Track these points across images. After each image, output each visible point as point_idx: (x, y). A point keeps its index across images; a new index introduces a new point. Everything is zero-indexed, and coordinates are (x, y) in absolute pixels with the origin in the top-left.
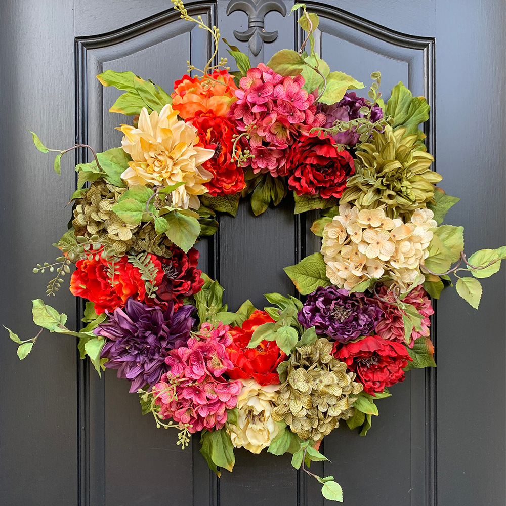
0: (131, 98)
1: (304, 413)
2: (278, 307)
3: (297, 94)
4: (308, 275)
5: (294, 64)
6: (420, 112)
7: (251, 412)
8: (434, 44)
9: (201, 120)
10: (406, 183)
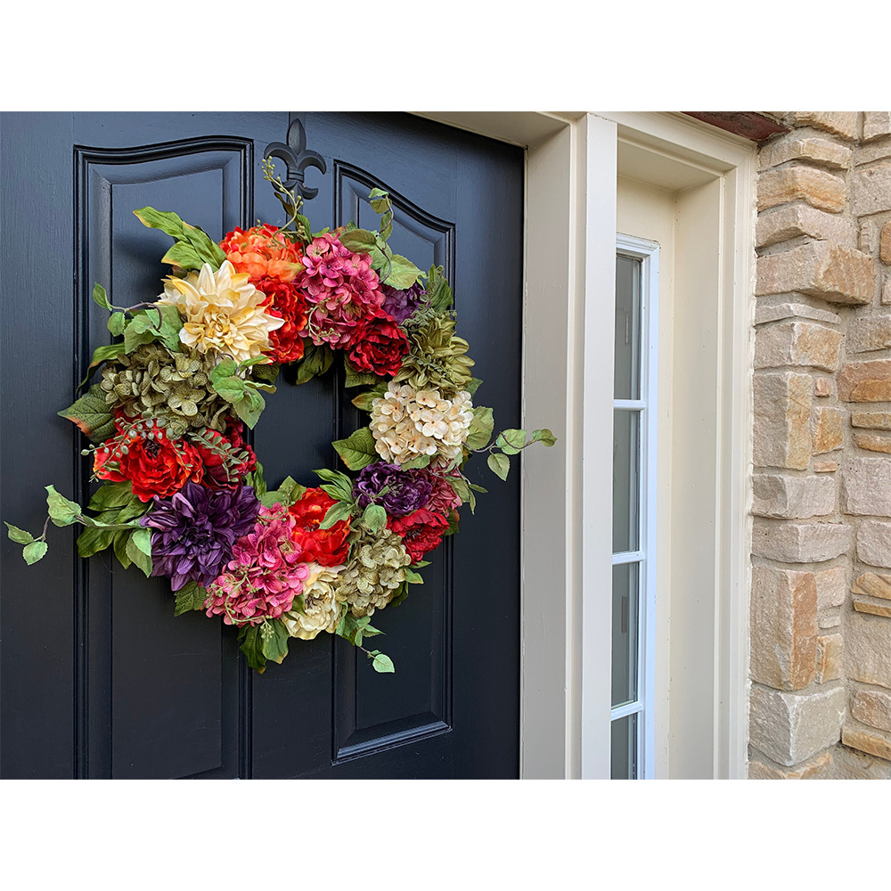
3: (366, 272)
4: (355, 450)
5: (366, 243)
8: (454, 229)
9: (266, 284)
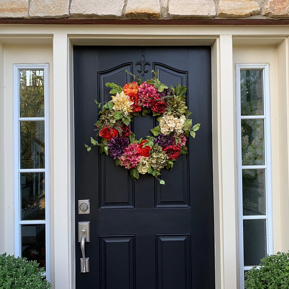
0: (114, 90)
1: (155, 162)
2: (149, 139)
3: (153, 89)
4: (156, 131)
5: (152, 83)
6: (184, 91)
7: (143, 163)
8: (188, 73)
9: (131, 95)
10: (179, 109)
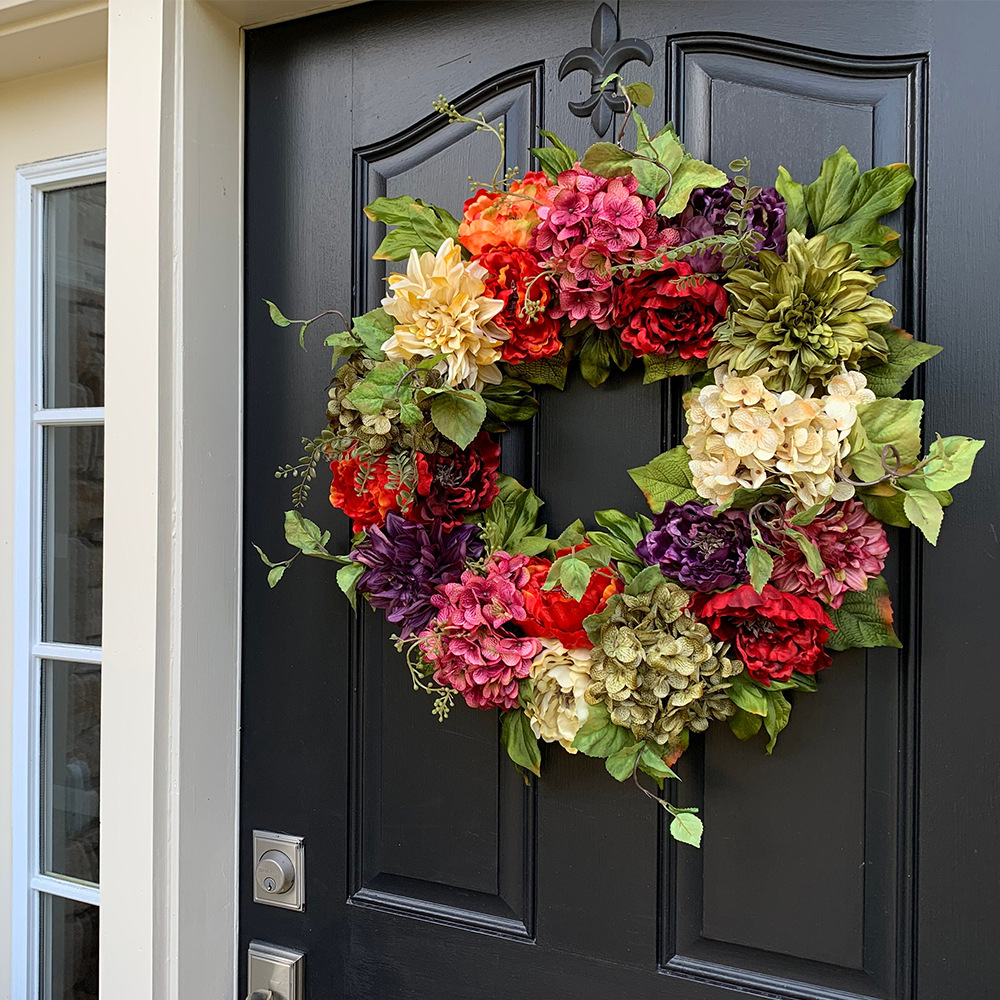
0: (401, 236)
1: (626, 695)
2: (608, 532)
3: (625, 204)
4: (668, 481)
6: (884, 195)
7: (559, 689)
8: (925, 64)
9: (490, 256)
10: (820, 329)
